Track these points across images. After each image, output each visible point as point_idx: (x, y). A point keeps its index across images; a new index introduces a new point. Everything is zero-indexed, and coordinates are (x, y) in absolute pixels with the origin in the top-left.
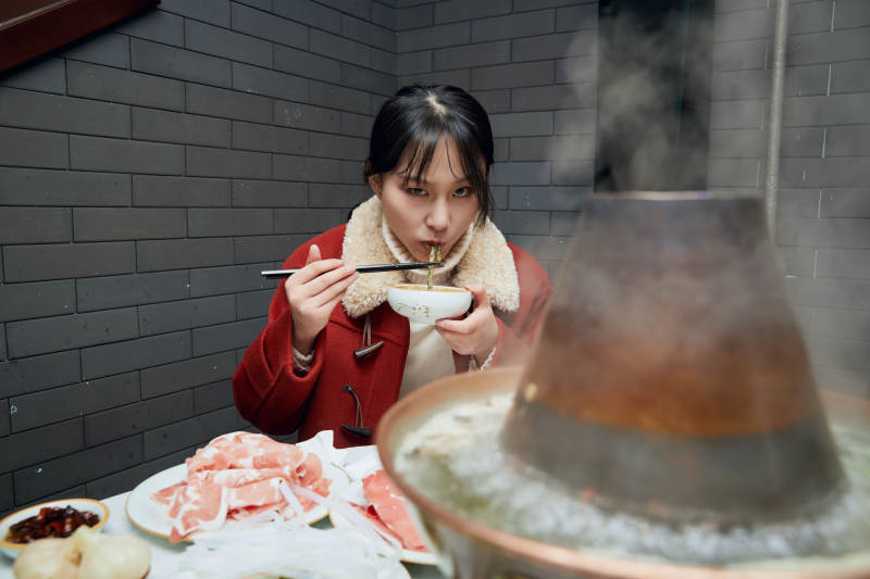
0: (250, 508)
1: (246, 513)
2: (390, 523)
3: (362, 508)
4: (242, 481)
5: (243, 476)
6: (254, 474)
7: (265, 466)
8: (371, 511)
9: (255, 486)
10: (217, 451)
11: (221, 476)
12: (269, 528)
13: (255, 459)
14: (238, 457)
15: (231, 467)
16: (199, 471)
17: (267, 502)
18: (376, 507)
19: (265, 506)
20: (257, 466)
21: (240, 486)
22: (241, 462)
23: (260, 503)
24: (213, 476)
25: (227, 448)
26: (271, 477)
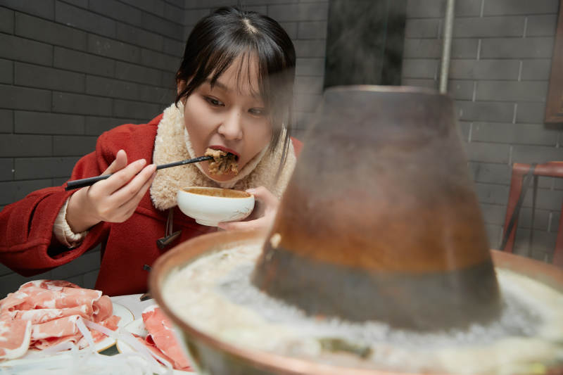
0: (52, 340)
1: (47, 343)
2: (164, 350)
3: (143, 338)
4: (45, 318)
5: (47, 314)
6: (57, 312)
7: (65, 307)
8: (150, 340)
9: (56, 321)
10: (26, 295)
11: (29, 314)
12: (66, 355)
13: (57, 301)
14: (44, 300)
15: (37, 308)
16: (10, 310)
17: (65, 334)
18: (153, 337)
19: (63, 337)
20: (58, 307)
21: (44, 322)
22: (46, 303)
23: (59, 335)
24: (21, 315)
25: (34, 294)
26: (70, 315)
